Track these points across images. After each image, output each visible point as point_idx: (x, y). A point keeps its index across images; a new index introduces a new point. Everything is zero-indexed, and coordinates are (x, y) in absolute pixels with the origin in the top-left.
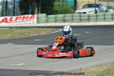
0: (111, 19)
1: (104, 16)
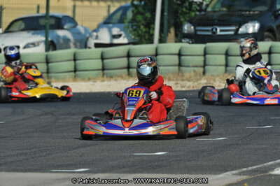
0: (101, 71)
1: (75, 60)
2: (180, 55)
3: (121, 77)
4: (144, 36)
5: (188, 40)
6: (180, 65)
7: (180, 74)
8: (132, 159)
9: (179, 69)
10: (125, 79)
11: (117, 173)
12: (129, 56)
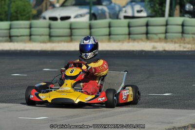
2: (183, 25)
3: (142, 40)
4: (158, 12)
5: (188, 15)
6: (183, 32)
7: (183, 39)
8: (147, 98)
9: (182, 36)
10: (144, 42)
11: (137, 107)
12: (147, 25)
